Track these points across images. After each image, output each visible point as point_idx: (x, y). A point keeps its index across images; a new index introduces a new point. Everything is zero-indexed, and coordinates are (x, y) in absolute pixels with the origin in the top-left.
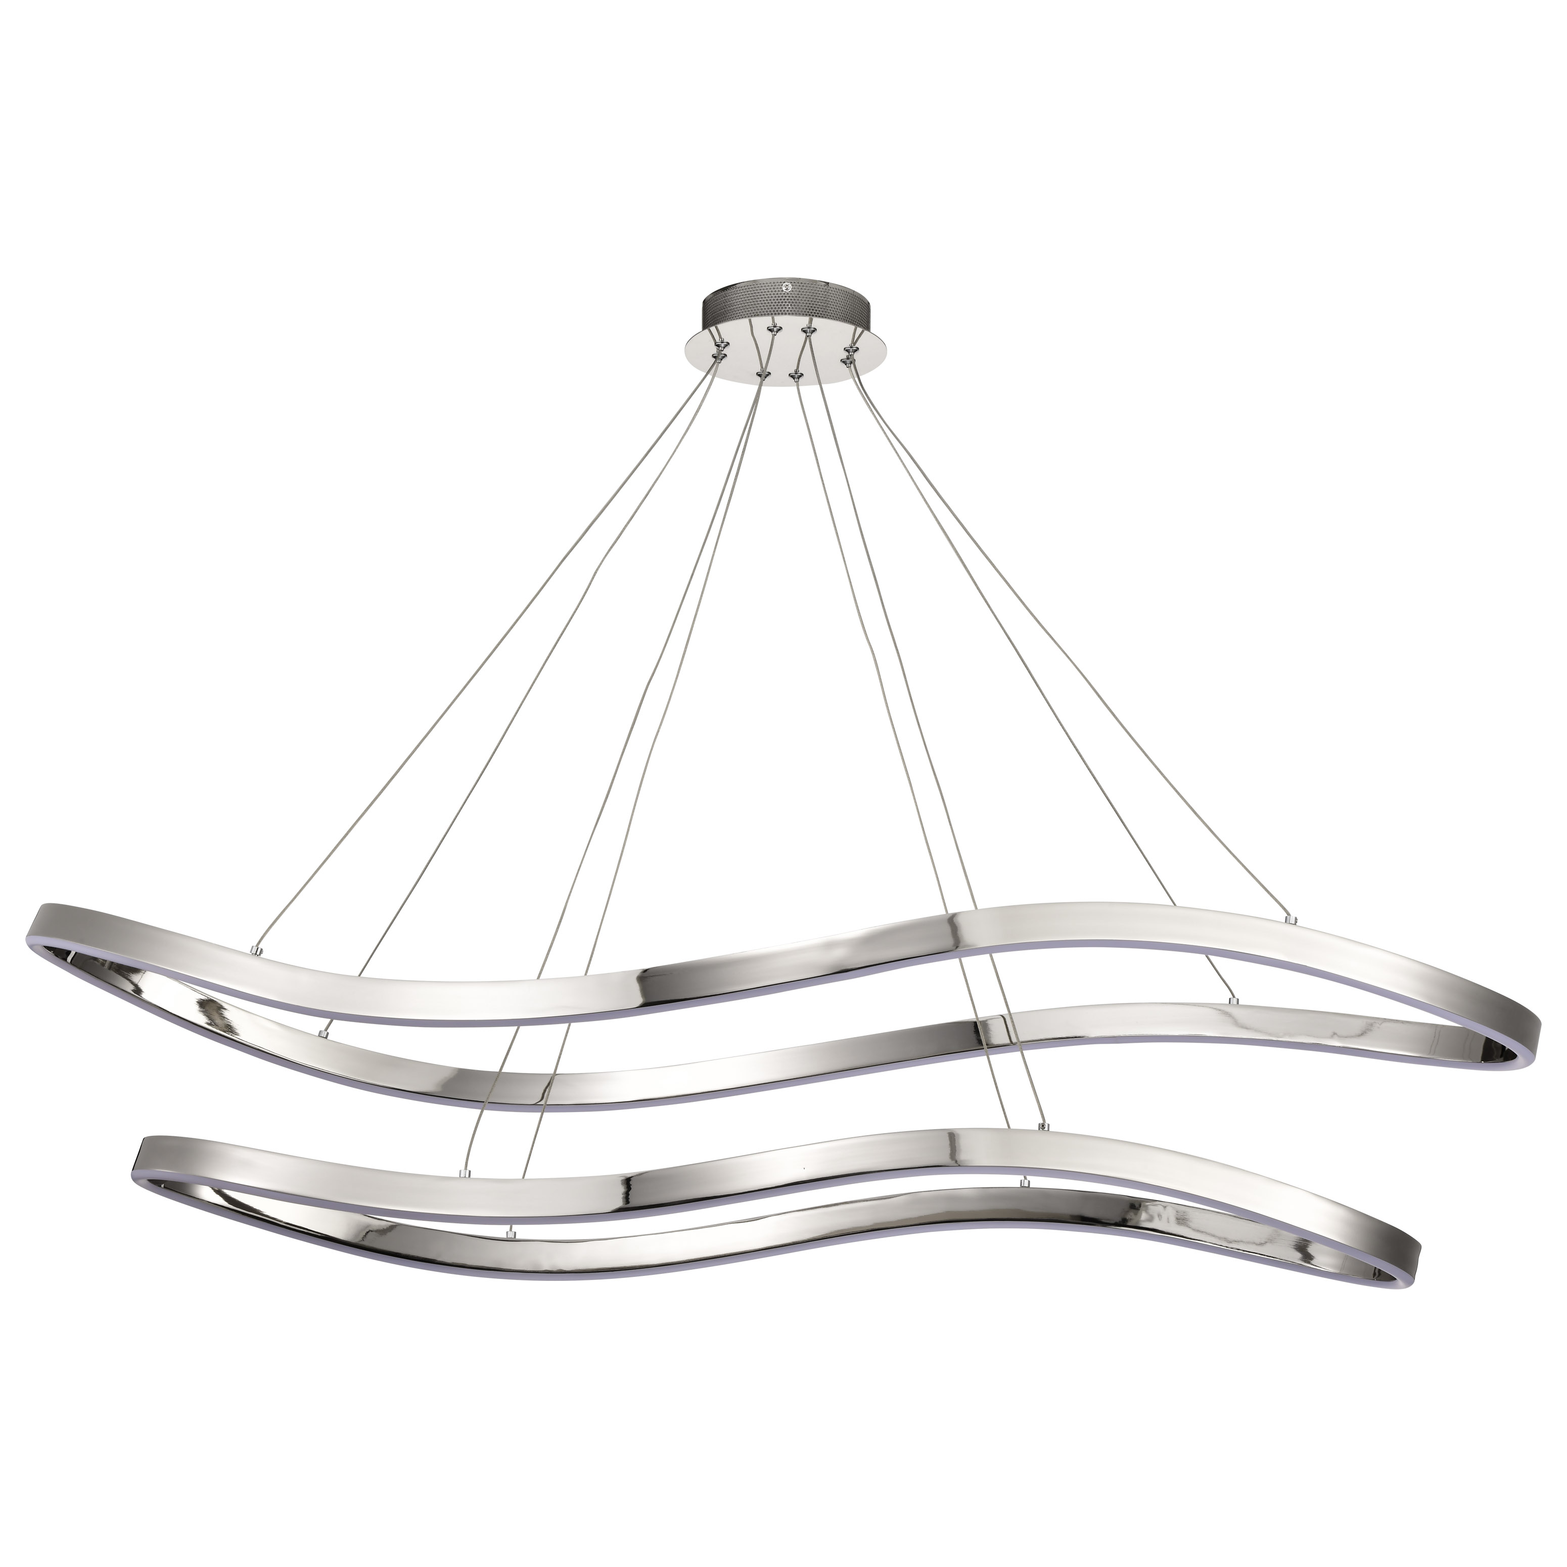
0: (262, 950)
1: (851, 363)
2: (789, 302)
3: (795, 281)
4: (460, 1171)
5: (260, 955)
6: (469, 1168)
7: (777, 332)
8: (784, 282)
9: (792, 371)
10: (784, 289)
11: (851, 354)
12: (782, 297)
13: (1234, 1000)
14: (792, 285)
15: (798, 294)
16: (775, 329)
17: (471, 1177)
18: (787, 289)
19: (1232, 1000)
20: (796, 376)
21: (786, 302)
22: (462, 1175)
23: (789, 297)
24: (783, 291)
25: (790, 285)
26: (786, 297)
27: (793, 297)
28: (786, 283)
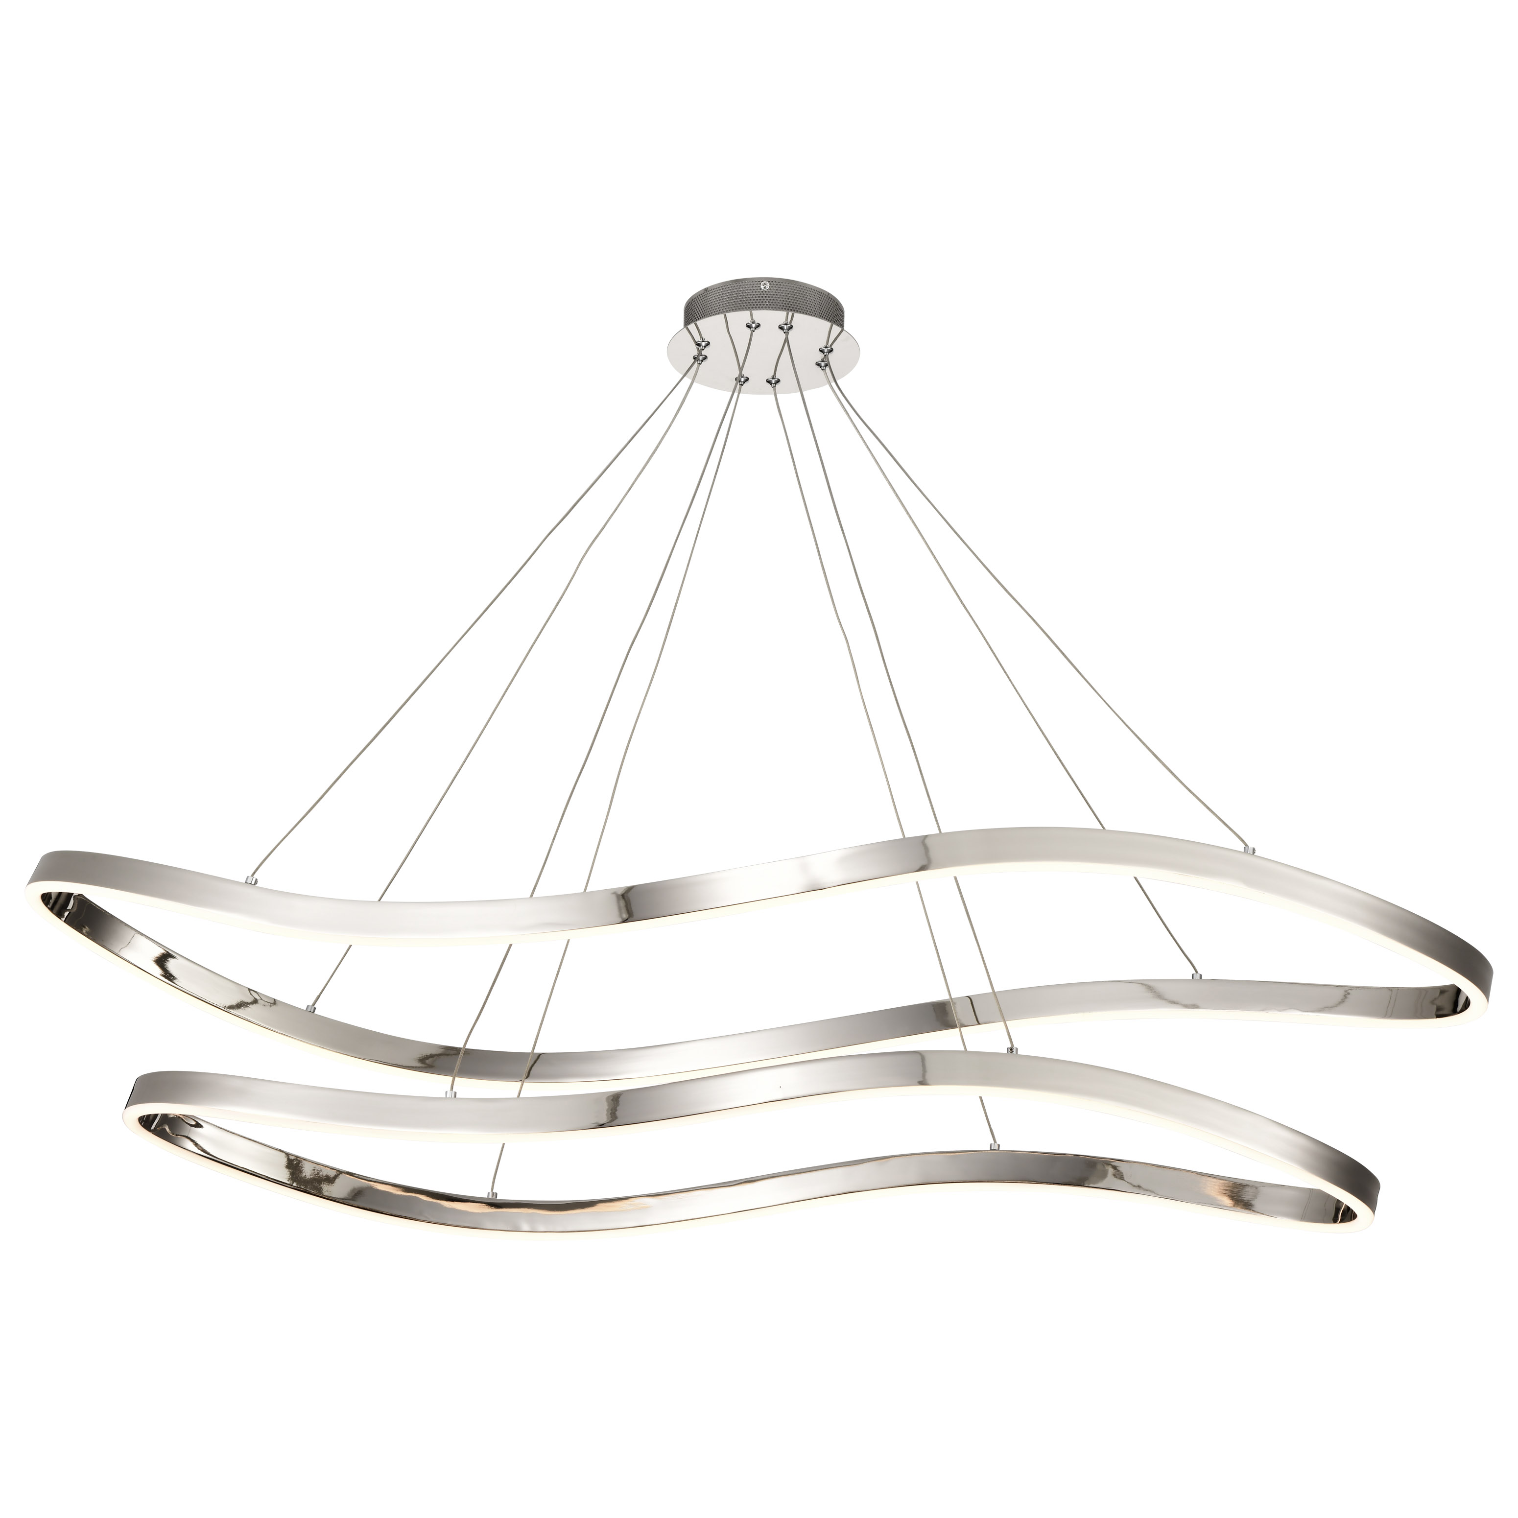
0: (256, 879)
1: (826, 365)
2: (767, 299)
3: (771, 281)
4: (446, 1092)
5: (255, 884)
6: (454, 1090)
7: (755, 329)
8: (762, 281)
9: (770, 377)
10: (762, 287)
11: (825, 354)
12: (760, 294)
13: (1197, 977)
14: (770, 284)
15: (776, 292)
16: (754, 325)
17: (457, 1097)
18: (765, 288)
19: (1195, 975)
20: (773, 382)
21: (764, 299)
22: (448, 1096)
23: (767, 294)
24: (761, 289)
25: (768, 284)
26: (764, 294)
27: (770, 294)
28: (765, 282)
